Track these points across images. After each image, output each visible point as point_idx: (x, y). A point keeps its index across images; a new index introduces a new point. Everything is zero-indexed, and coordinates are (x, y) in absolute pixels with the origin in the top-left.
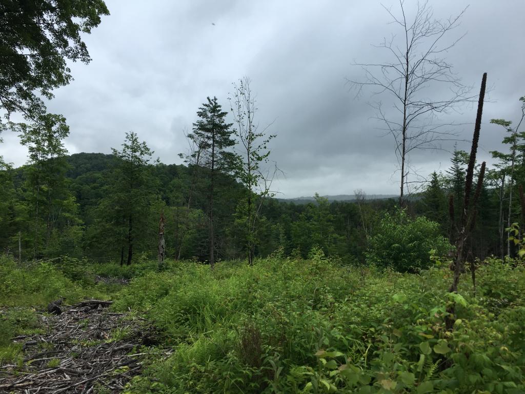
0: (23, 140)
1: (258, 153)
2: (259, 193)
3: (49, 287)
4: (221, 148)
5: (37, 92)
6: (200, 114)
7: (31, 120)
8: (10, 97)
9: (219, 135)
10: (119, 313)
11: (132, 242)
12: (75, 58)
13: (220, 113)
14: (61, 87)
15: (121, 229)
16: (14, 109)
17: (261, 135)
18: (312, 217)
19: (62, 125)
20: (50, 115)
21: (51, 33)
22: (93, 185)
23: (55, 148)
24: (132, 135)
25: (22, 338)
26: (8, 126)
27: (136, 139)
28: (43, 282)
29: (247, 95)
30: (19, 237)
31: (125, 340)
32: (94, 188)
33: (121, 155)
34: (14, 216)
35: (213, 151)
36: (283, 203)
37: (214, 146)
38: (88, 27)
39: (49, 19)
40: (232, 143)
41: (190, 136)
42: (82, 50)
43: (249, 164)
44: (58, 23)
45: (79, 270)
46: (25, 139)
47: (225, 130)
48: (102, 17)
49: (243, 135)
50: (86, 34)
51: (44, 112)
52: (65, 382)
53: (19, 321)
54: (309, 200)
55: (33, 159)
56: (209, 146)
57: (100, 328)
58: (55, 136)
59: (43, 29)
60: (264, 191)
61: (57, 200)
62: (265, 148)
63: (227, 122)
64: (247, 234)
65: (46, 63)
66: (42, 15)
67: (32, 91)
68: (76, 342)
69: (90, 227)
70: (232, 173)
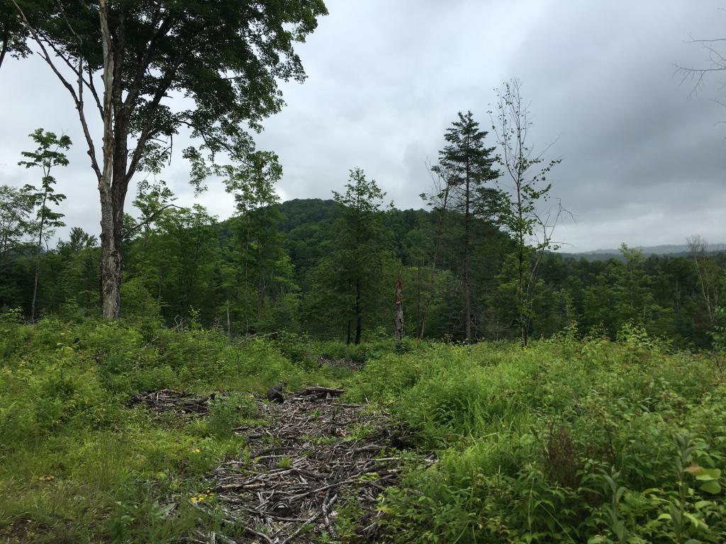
0: (228, 187)
1: (532, 187)
2: (535, 245)
3: (267, 369)
4: (479, 183)
5: (244, 125)
6: (449, 137)
7: (238, 160)
8: (214, 133)
9: (476, 165)
10: (355, 405)
11: (360, 314)
12: (288, 76)
13: (476, 133)
14: (272, 116)
15: (347, 296)
16: (218, 149)
17: (536, 161)
18: (616, 279)
19: (274, 164)
20: (259, 153)
21: (258, 48)
22: (309, 241)
23: (265, 194)
24: (357, 172)
25: (244, 430)
26: (213, 170)
27: (362, 178)
28: (259, 363)
29: (515, 104)
30: (227, 306)
31: (368, 439)
32: (310, 244)
33: (344, 199)
34: (220, 281)
35: (468, 188)
36: (570, 259)
37: (468, 181)
38: (302, 34)
39: (255, 29)
40: (495, 175)
41: (436, 169)
42: (295, 65)
43: (519, 204)
44: (266, 33)
45: (300, 349)
46: (230, 185)
47: (484, 157)
48: (320, 18)
49: (511, 162)
50: (300, 43)
51: (253, 149)
52: (302, 487)
53: (239, 409)
54: (610, 255)
55: (240, 209)
56: (461, 181)
57: (334, 422)
58: (265, 179)
59: (248, 43)
60: (542, 242)
61: (269, 260)
62: (544, 179)
63: (486, 146)
64: (519, 304)
65: (254, 85)
66: (247, 25)
67: (238, 124)
68: (307, 438)
69: (307, 294)
70: (495, 218)
